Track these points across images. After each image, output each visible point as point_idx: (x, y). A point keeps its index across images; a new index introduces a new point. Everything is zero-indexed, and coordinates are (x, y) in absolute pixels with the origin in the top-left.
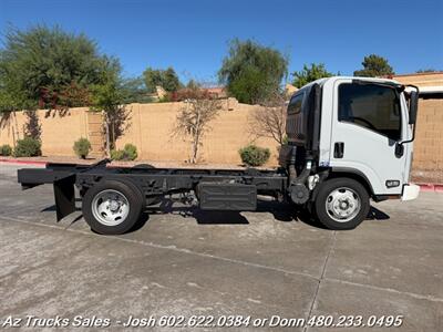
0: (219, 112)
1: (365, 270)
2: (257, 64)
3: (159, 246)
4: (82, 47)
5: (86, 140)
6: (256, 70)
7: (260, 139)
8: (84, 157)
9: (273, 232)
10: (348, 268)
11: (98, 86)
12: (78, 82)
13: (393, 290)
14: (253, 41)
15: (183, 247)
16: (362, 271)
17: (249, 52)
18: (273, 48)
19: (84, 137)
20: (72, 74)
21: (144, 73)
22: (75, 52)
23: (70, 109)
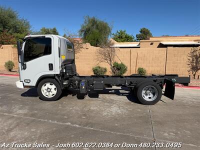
0: (81, 49)
1: (173, 132)
2: (97, 29)
3: (61, 123)
4: (9, 14)
5: (11, 62)
6: (97, 31)
7: (102, 63)
8: (10, 70)
9: (119, 111)
10: (165, 132)
11: (18, 34)
12: (7, 32)
13: (193, 145)
14: (96, 18)
15: (75, 124)
16: (172, 134)
17: (94, 22)
18: (105, 22)
19: (11, 60)
20: (4, 27)
21: (41, 30)
22: (6, 17)
23: (3, 46)
